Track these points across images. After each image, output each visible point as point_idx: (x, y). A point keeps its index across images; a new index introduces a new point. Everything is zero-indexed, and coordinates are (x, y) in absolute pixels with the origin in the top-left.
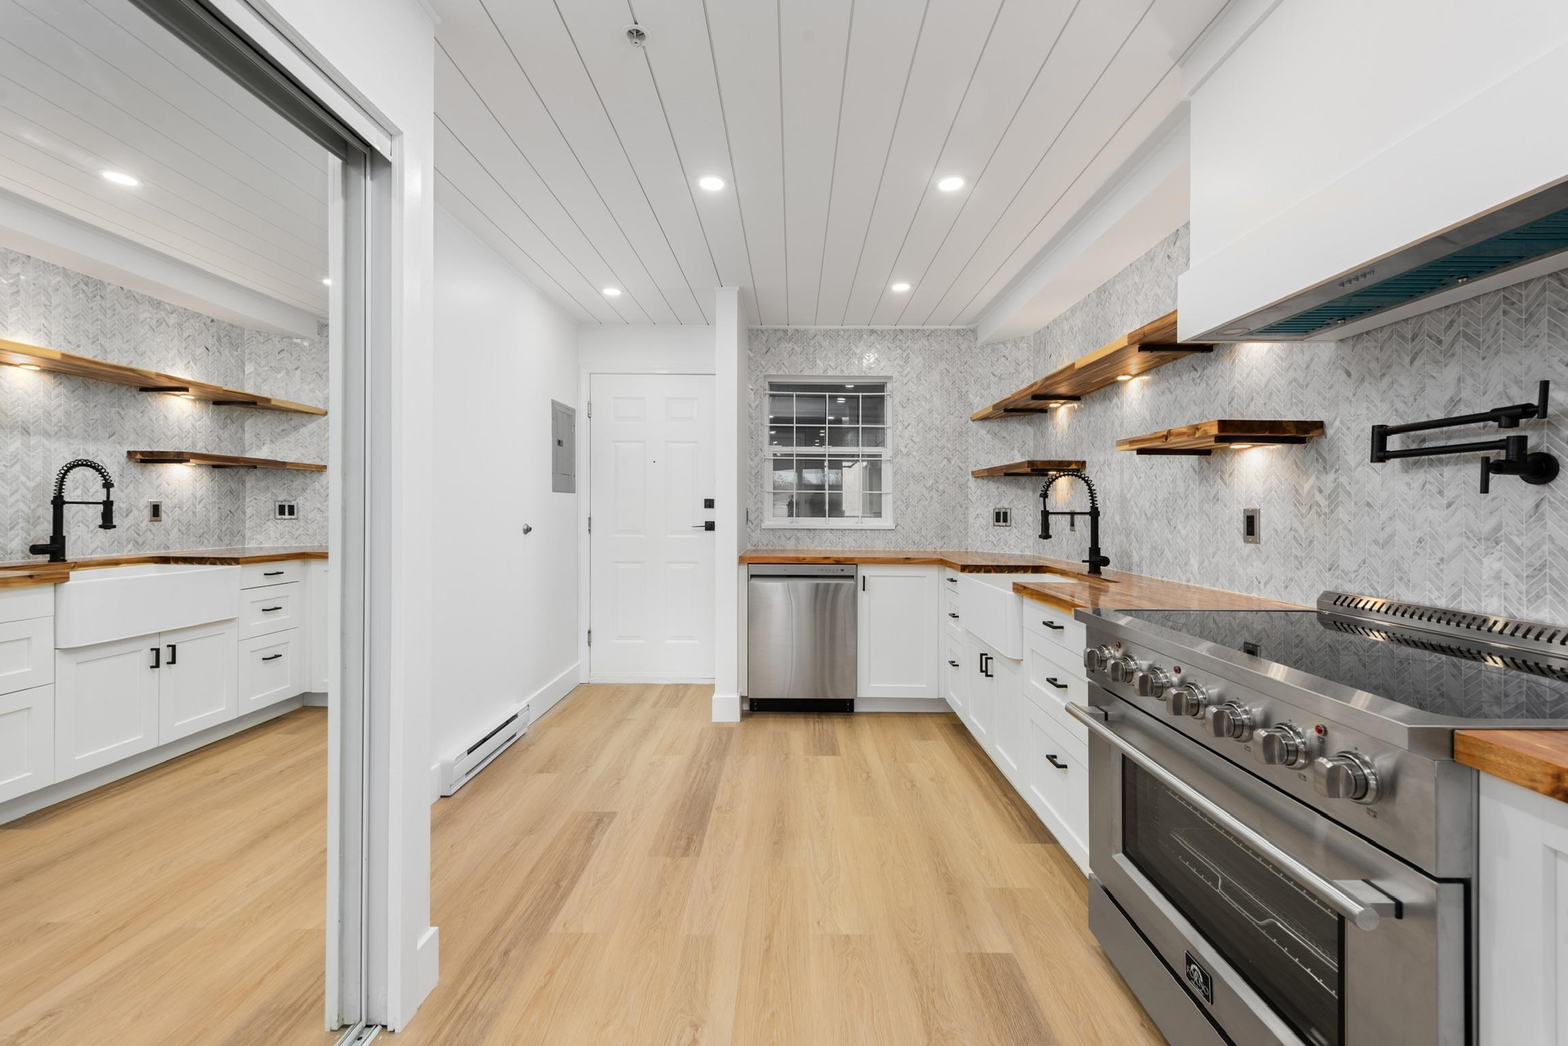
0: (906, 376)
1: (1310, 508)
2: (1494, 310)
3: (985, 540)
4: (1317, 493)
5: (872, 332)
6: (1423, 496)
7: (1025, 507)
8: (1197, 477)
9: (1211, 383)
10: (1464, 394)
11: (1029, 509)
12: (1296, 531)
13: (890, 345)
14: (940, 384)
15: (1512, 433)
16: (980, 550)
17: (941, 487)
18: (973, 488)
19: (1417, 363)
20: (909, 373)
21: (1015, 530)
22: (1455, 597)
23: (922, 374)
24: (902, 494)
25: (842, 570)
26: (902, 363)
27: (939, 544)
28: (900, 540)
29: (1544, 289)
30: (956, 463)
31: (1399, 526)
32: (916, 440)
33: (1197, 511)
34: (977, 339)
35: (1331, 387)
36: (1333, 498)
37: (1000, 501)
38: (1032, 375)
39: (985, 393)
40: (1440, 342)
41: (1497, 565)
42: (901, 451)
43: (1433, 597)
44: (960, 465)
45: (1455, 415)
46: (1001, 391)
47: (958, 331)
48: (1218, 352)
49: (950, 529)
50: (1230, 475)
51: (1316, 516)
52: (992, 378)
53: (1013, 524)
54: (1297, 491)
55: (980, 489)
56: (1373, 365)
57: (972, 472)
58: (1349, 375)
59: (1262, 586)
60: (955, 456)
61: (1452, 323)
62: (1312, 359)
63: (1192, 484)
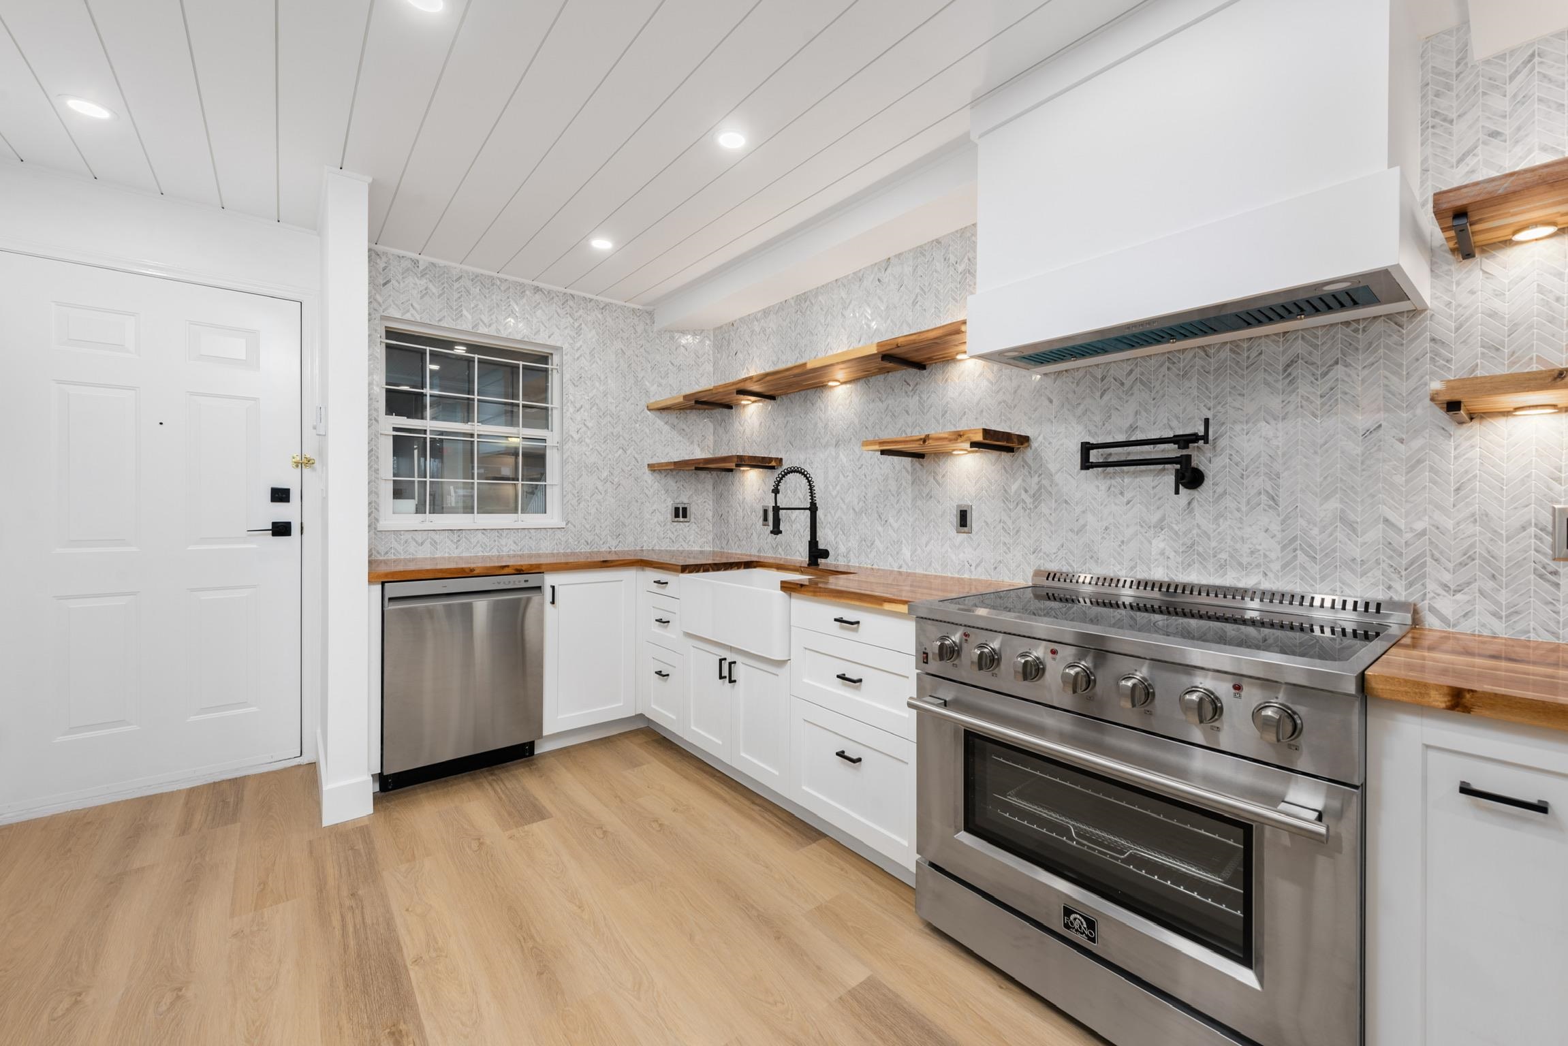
0: (578, 350)
1: (1017, 504)
2: (1161, 366)
3: (663, 536)
4: (1023, 492)
5: (537, 289)
6: (1109, 496)
7: (705, 502)
8: (909, 477)
9: (925, 397)
10: (1139, 424)
11: (709, 504)
12: (1004, 523)
13: (559, 310)
14: (615, 365)
15: (1185, 452)
16: (657, 548)
17: (616, 480)
18: (649, 482)
19: (1106, 398)
20: (581, 346)
21: (694, 526)
22: (1132, 569)
23: (595, 351)
24: (574, 487)
25: (526, 581)
26: (573, 334)
27: (614, 543)
28: (571, 540)
29: (1194, 356)
30: (631, 453)
31: (1090, 518)
32: (590, 425)
33: (910, 507)
34: (654, 323)
35: (1035, 410)
36: (1036, 497)
37: (679, 496)
38: (712, 369)
39: (664, 382)
40: (1122, 384)
41: (1162, 545)
42: (572, 437)
43: (1116, 569)
44: (636, 456)
45: (1133, 438)
46: (680, 382)
47: (633, 310)
48: (932, 369)
49: (625, 526)
50: (943, 476)
51: (1022, 511)
52: (671, 367)
53: (693, 520)
54: (1005, 491)
55: (656, 483)
56: (1070, 396)
57: (648, 465)
58: (1051, 401)
59: (973, 568)
60: (632, 446)
61: (1131, 371)
62: (1019, 386)
63: (904, 483)
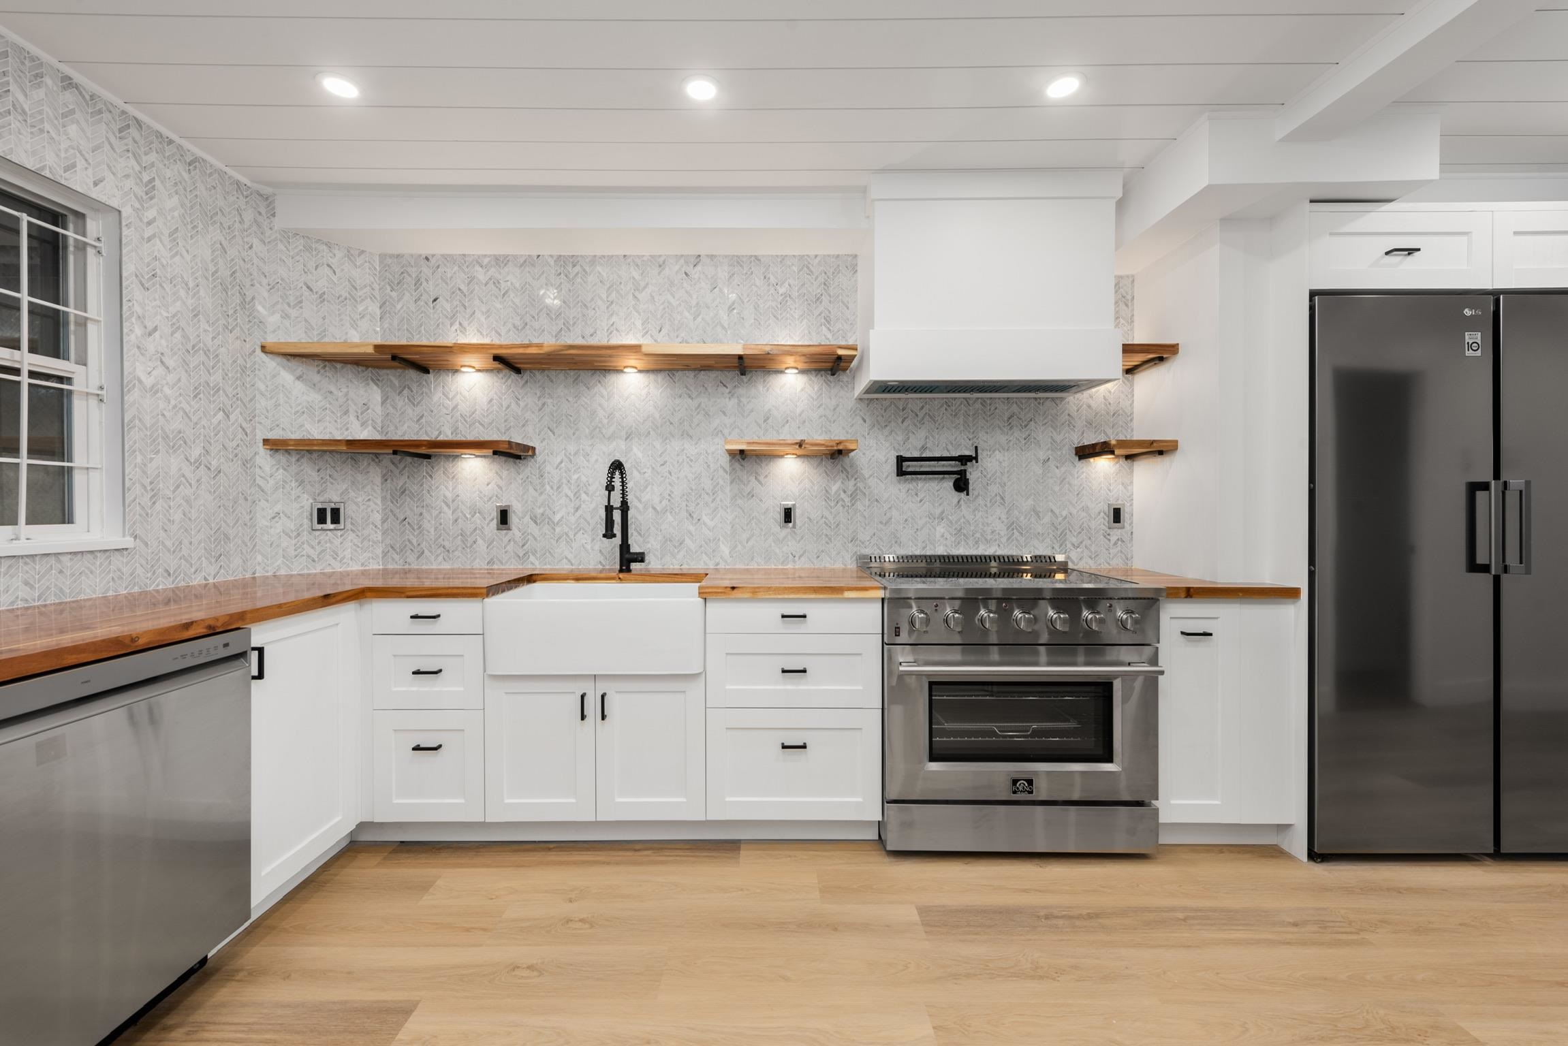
0: (149, 223)
1: (837, 502)
2: (941, 407)
3: (293, 553)
4: (842, 493)
5: (68, 83)
6: (908, 496)
7: (369, 500)
8: (728, 477)
9: (744, 400)
10: (928, 445)
11: (376, 504)
12: (826, 518)
13: (112, 139)
14: (212, 268)
15: (963, 468)
16: (282, 572)
17: (214, 463)
18: (267, 468)
19: (906, 424)
20: (154, 220)
21: (351, 536)
22: (924, 548)
23: (179, 234)
24: (144, 472)
25: (226, 645)
26: (140, 192)
27: (212, 569)
28: (140, 571)
29: (961, 404)
30: (236, 420)
31: (895, 513)
32: (171, 363)
33: (728, 505)
34: (274, 215)
35: (852, 425)
36: (853, 496)
37: (324, 491)
38: (378, 312)
39: (293, 313)
40: (917, 415)
41: (942, 530)
42: (140, 381)
43: (913, 550)
44: (244, 425)
45: (924, 455)
46: (324, 318)
47: (238, 183)
48: (752, 377)
49: (229, 539)
50: (766, 476)
51: (841, 508)
52: (306, 293)
53: (349, 526)
54: (827, 491)
55: (281, 471)
56: (880, 418)
57: (264, 440)
58: (865, 421)
59: (796, 558)
60: (237, 407)
61: (922, 407)
62: (838, 405)
63: (721, 482)
